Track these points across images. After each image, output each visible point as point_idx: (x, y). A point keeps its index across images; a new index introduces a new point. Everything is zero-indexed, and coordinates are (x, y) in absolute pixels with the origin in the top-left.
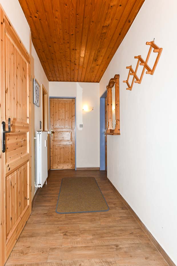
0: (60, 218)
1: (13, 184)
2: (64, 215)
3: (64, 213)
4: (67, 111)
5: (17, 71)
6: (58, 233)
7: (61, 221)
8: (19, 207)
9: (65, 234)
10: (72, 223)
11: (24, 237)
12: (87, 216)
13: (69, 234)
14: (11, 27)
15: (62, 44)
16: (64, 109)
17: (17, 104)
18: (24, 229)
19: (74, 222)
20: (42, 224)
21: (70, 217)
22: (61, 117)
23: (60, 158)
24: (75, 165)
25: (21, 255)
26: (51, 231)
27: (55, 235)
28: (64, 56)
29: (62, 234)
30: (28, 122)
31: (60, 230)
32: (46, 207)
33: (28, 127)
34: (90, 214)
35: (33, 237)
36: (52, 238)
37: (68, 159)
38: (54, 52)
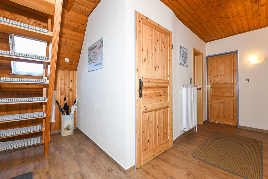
0: (193, 160)
1: (150, 119)
2: (198, 160)
3: (199, 159)
4: (227, 67)
5: (155, 45)
6: (183, 170)
7: (192, 163)
8: (157, 137)
9: (188, 174)
10: (201, 169)
11: (159, 158)
12: (223, 173)
13: (192, 176)
14: (148, 20)
15: (204, 7)
16: (223, 65)
17: (155, 68)
18: (163, 154)
19: (203, 170)
20: (175, 157)
21: (202, 164)
22: (220, 73)
23: (219, 112)
24: (237, 122)
25: (152, 167)
26: (178, 165)
27: (180, 170)
28: (211, 15)
29: (186, 173)
30: (169, 79)
31: (186, 169)
32: (186, 147)
33: (169, 83)
34: (227, 173)
35: (164, 161)
36: (176, 170)
37: (229, 115)
38: (199, 17)
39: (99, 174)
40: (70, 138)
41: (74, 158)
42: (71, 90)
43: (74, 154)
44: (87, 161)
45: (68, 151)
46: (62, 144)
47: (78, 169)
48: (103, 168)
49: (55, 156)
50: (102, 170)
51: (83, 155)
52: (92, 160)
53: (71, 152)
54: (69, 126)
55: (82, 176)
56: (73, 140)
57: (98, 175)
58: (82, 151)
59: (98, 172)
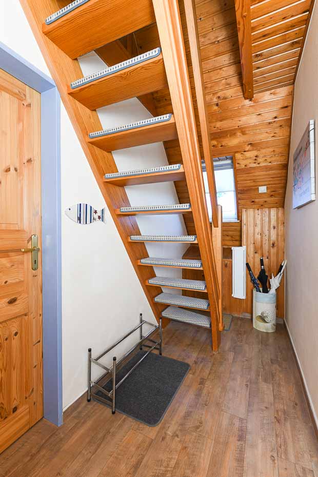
39: (274, 461)
40: (263, 338)
41: (248, 384)
42: (273, 245)
43: (253, 374)
44: (266, 408)
45: (246, 363)
46: (247, 343)
47: (242, 412)
48: (292, 458)
49: (225, 360)
50: (287, 459)
51: (266, 389)
52: (278, 414)
53: (250, 368)
54: (265, 315)
55: (240, 433)
56: (266, 345)
57: (269, 461)
58: (269, 377)
59: (275, 455)
